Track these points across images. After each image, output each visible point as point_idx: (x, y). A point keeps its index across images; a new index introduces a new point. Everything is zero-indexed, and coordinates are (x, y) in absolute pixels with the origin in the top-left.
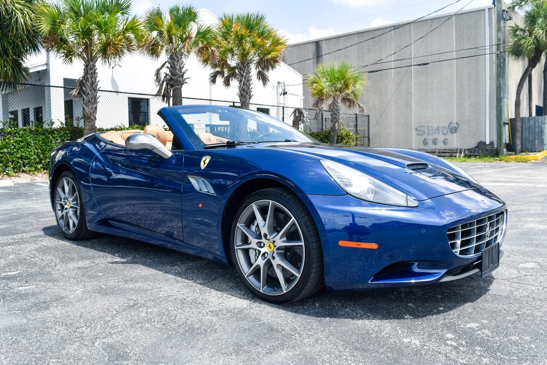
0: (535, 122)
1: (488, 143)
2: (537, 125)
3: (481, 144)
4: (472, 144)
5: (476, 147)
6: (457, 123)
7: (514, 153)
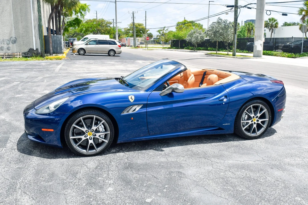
0: (57, 38)
1: (35, 49)
2: (58, 40)
3: (31, 50)
4: (26, 50)
5: (28, 52)
6: (15, 38)
7: (49, 54)
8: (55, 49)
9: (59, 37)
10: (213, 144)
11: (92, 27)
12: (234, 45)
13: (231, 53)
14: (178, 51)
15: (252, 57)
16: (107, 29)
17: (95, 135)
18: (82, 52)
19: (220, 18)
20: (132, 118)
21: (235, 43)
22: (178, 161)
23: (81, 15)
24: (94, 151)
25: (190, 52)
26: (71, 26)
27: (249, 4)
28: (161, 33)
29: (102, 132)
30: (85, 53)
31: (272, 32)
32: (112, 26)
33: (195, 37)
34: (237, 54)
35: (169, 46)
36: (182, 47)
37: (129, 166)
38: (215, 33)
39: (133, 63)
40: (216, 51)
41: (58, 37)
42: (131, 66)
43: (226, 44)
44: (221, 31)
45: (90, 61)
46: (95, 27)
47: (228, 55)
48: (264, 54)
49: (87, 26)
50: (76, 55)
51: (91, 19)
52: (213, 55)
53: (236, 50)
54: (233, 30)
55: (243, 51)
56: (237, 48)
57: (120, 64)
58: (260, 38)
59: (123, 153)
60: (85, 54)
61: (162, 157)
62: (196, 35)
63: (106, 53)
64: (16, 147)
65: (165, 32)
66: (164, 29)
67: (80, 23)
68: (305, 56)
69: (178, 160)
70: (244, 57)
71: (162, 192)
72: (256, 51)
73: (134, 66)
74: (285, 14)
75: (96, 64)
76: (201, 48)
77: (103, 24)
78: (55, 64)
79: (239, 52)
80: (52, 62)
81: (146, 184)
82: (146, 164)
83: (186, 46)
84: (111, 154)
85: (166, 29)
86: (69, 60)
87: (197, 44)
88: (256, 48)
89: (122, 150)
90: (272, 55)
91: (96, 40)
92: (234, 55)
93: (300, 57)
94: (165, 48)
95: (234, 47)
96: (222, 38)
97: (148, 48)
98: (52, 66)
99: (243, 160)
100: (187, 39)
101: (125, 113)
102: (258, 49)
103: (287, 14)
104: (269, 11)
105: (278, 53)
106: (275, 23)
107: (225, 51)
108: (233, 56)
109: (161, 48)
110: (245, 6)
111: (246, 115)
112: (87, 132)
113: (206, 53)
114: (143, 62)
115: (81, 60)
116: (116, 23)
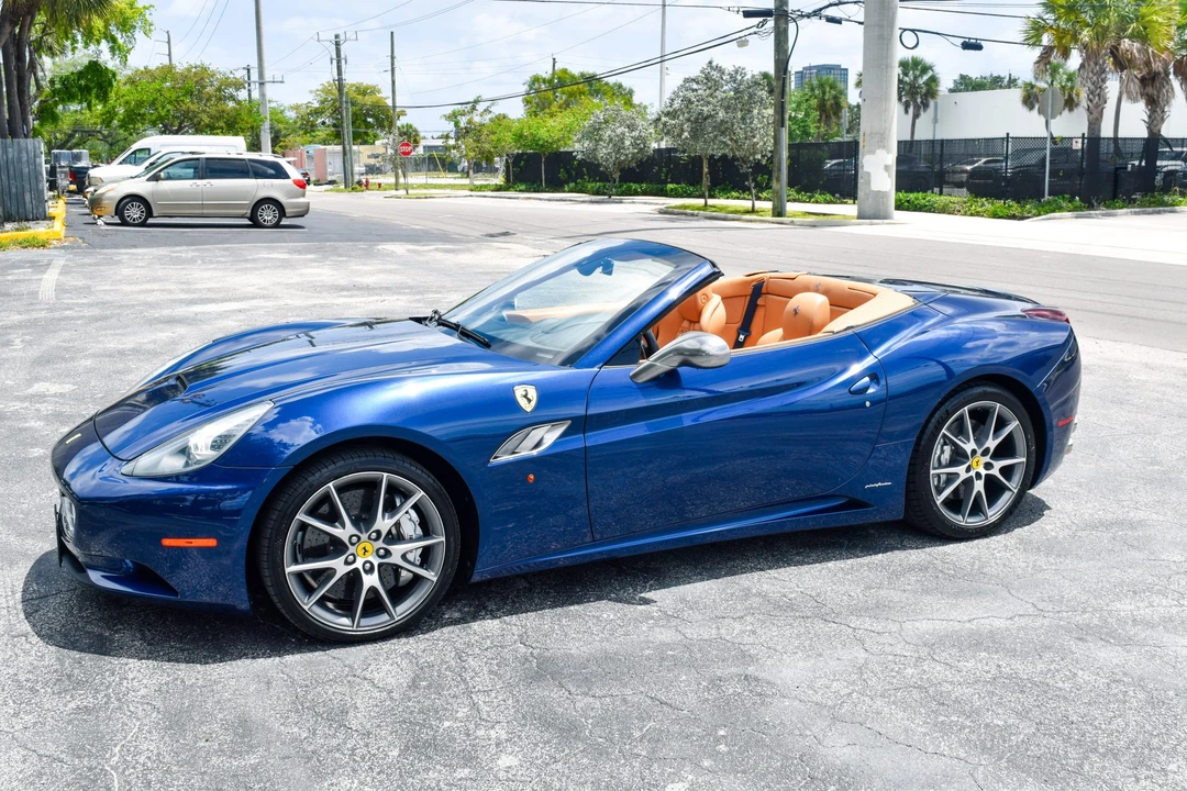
0: (20, 151)
2: (25, 159)
8: (14, 202)
9: (30, 147)
10: (831, 564)
11: (155, 99)
12: (779, 170)
13: (768, 205)
14: (540, 199)
15: (853, 218)
16: (223, 112)
17: (388, 553)
18: (134, 213)
19: (714, 64)
20: (532, 477)
21: (780, 163)
22: (728, 638)
23: (112, 50)
24: (385, 617)
25: (592, 202)
26: (71, 98)
27: (831, 5)
28: (462, 125)
29: (411, 540)
30: (150, 214)
31: (916, 116)
32: (242, 95)
33: (611, 140)
34: (791, 207)
35: (499, 180)
36: (555, 185)
37: (544, 670)
38: (699, 123)
39: (369, 254)
40: (701, 196)
41: (23, 145)
42: (366, 268)
43: (745, 169)
44: (721, 114)
45: (180, 252)
46: (169, 103)
47: (753, 211)
48: (899, 207)
49: (133, 98)
50: (107, 224)
51: (152, 66)
52: (692, 215)
53: (786, 191)
54: (771, 111)
55: (810, 197)
56: (791, 184)
57: (312, 260)
58: (882, 141)
59: (497, 621)
60: (150, 221)
61: (656, 625)
62: (614, 131)
63: (243, 217)
64: (26, 627)
65: (477, 119)
66: (474, 108)
67: (111, 85)
68: (1060, 209)
69: (723, 631)
70: (821, 217)
71: (714, 755)
72: (867, 195)
73: (379, 267)
74: (971, 46)
75: (211, 262)
76: (634, 186)
77: (204, 87)
78: (24, 268)
79: (795, 200)
80: (8, 260)
81: (641, 730)
82: (608, 657)
83: (571, 179)
84: (451, 628)
85: (481, 107)
86: (79, 247)
87: (622, 170)
88: (869, 183)
89: (485, 608)
90: (929, 211)
91: (198, 159)
92: (779, 212)
93: (1039, 215)
94: (480, 188)
95: (778, 180)
96: (728, 145)
97: (410, 192)
98: (16, 277)
99: (966, 618)
100: (578, 147)
101: (503, 457)
102: (875, 187)
103: (983, 43)
104: (913, 31)
105: (953, 199)
106: (925, 78)
107: (738, 198)
108: (773, 216)
109: (462, 187)
110: (817, 13)
111: (945, 447)
112: (353, 544)
113: (663, 207)
114: (408, 251)
115: (135, 246)
116: (262, 84)
